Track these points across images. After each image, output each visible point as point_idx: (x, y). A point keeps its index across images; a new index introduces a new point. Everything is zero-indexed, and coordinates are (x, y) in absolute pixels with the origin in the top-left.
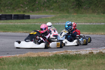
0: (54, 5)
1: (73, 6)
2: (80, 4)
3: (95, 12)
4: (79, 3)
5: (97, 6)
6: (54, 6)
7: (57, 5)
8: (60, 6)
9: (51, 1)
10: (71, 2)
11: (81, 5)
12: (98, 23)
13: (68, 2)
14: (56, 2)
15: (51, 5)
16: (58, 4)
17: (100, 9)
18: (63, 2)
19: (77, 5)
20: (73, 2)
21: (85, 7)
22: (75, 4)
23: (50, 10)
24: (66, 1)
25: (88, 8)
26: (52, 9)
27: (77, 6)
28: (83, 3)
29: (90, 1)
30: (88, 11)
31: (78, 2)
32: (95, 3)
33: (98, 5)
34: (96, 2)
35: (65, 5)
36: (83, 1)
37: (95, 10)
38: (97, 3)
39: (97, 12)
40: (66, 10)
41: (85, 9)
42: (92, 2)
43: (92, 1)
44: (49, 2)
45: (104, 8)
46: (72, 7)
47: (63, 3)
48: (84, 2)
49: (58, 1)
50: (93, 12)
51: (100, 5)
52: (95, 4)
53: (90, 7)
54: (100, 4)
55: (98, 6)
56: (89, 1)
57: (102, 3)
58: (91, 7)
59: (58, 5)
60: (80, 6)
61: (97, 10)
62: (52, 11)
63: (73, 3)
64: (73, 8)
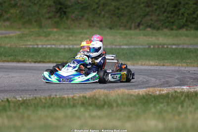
0: (11, 11)
1: (50, 15)
2: (64, 10)
3: (94, 26)
4: (60, 8)
5: (97, 14)
6: (11, 14)
7: (18, 11)
8: (23, 14)
9: (7, 4)
10: (46, 6)
11: (65, 13)
13: (40, 5)
14: (15, 6)
15: (6, 12)
16: (20, 9)
17: (103, 20)
18: (30, 6)
19: (57, 12)
20: (50, 6)
21: (74, 15)
22: (54, 10)
23: (4, 21)
24: (35, 4)
25: (80, 19)
26: (8, 19)
27: (58, 15)
28: (69, 8)
29: (84, 5)
30: (80, 24)
31: (59, 6)
32: (93, 8)
33: (98, 12)
34: (96, 6)
35: (33, 13)
36: (70, 4)
37: (93, 22)
38: (98, 8)
39: (97, 27)
40: (35, 21)
41: (73, 20)
42: (89, 6)
43: (87, 4)
44: (2, 6)
45: (111, 18)
46: (47, 16)
47: (30, 9)
48: (72, 6)
49: (19, 4)
50: (90, 26)
51: (103, 13)
52: (94, 10)
53: (83, 16)
54: (103, 10)
55: (100, 14)
56: (82, 4)
58: (86, 16)
59: (20, 12)
60: (63, 13)
61: (98, 23)
62: (8, 23)
63: (49, 8)
64: (50, 18)
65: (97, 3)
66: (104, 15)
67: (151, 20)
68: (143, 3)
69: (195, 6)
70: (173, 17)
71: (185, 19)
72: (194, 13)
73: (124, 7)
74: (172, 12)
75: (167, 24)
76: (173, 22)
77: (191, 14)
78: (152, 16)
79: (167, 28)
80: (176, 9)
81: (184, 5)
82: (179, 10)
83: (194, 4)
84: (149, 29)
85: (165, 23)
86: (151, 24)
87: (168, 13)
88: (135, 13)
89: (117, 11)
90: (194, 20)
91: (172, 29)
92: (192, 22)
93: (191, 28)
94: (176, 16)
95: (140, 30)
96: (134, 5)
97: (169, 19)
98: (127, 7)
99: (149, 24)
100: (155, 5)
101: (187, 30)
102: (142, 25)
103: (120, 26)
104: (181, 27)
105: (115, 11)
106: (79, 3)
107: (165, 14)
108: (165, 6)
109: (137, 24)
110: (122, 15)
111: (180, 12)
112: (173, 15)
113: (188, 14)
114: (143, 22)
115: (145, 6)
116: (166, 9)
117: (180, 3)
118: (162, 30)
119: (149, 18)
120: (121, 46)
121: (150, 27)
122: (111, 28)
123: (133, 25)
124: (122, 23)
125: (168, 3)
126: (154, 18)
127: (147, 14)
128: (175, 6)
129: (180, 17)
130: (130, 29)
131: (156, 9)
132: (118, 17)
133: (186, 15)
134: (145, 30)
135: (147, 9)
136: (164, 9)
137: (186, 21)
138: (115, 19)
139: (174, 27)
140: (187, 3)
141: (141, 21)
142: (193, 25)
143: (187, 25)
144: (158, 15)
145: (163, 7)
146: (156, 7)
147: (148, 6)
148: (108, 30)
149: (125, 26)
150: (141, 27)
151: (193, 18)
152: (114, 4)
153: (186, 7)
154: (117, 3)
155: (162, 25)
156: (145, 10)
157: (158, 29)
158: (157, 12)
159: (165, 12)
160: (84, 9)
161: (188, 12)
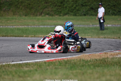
3: (16, 15)
12: (36, 26)
17: (21, 11)
21: (5, 8)
25: (8, 10)
28: (2, 4)
30: (8, 13)
32: (15, 4)
33: (19, 6)
34: (17, 3)
36: (2, 2)
38: (18, 4)
41: (4, 11)
43: (12, 2)
45: (26, 10)
48: (4, 3)
50: (14, 14)
51: (21, 7)
52: (16, 5)
53: (10, 9)
54: (21, 5)
55: (19, 8)
56: (9, 2)
57: (24, 4)
58: (12, 9)
61: (18, 12)
65: (17, 2)
66: (22, 8)
67: (48, 10)
68: (44, 1)
69: (72, 2)
70: (61, 9)
71: (67, 10)
72: (72, 6)
73: (33, 4)
74: (60, 6)
75: (57, 13)
76: (60, 12)
77: (71, 7)
78: (48, 8)
79: (57, 15)
80: (62, 4)
81: (67, 2)
82: (64, 4)
83: (72, 1)
84: (47, 16)
85: (56, 12)
86: (48, 13)
87: (58, 6)
88: (39, 6)
89: (29, 6)
90: (72, 10)
91: (60, 16)
92: (71, 12)
93: (71, 15)
94: (62, 9)
95: (42, 16)
96: (38, 2)
97: (59, 10)
98: (34, 3)
99: (47, 13)
100: (50, 2)
101: (69, 16)
102: (44, 13)
103: (31, 14)
104: (65, 14)
105: (27, 6)
106: (7, 2)
107: (56, 7)
108: (56, 3)
109: (40, 13)
110: (32, 8)
111: (65, 6)
112: (60, 8)
113: (69, 7)
114: (44, 11)
115: (45, 3)
116: (56, 4)
117: (64, 1)
118: (55, 16)
119: (47, 9)
120: (39, 26)
121: (48, 14)
122: (26, 16)
123: (38, 14)
124: (32, 12)
125: (57, 1)
126: (50, 9)
127: (46, 7)
128: (62, 3)
129: (64, 9)
130: (37, 16)
131: (51, 5)
132: (30, 9)
133: (68, 8)
134: (45, 16)
135: (46, 5)
136: (55, 5)
137: (68, 11)
138: (28, 10)
139: (61, 14)
140: (68, 1)
141: (43, 11)
142: (72, 13)
143: (68, 13)
144: (52, 8)
145: (55, 3)
146: (51, 3)
147: (47, 3)
148: (24, 16)
149: (34, 14)
150: (43, 15)
151: (72, 9)
152: (27, 2)
153: (68, 3)
154: (29, 1)
155: (55, 13)
156: (45, 5)
157: (52, 15)
158: (52, 6)
159: (56, 6)
160: (10, 5)
161: (69, 6)
